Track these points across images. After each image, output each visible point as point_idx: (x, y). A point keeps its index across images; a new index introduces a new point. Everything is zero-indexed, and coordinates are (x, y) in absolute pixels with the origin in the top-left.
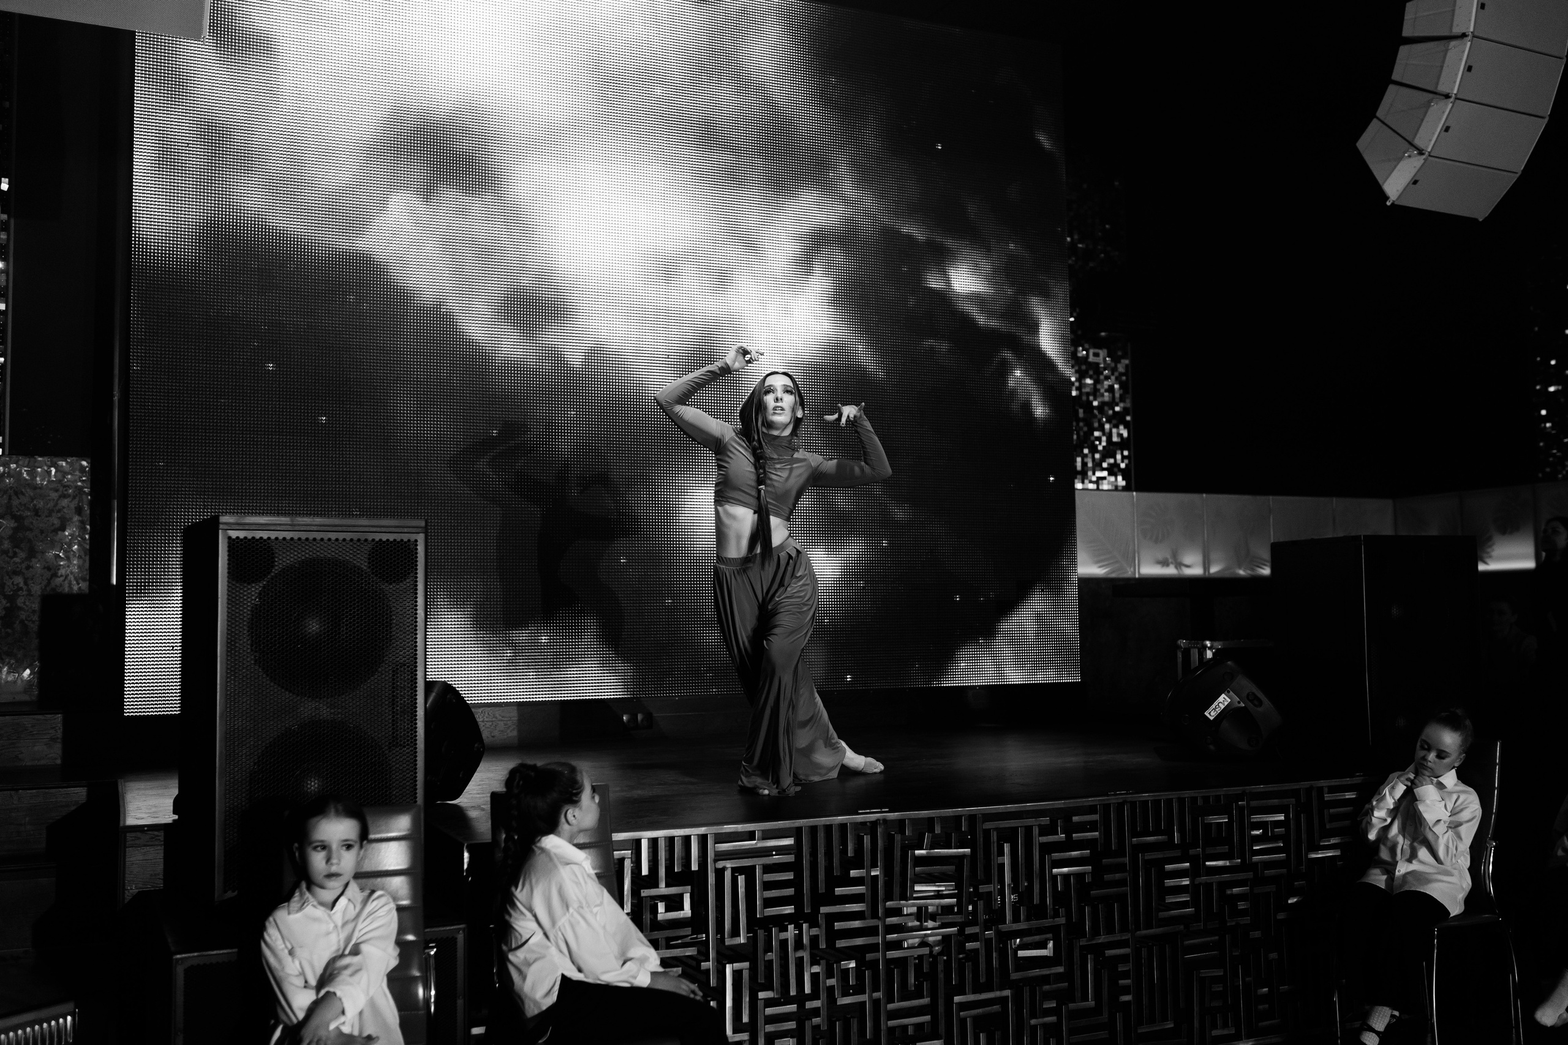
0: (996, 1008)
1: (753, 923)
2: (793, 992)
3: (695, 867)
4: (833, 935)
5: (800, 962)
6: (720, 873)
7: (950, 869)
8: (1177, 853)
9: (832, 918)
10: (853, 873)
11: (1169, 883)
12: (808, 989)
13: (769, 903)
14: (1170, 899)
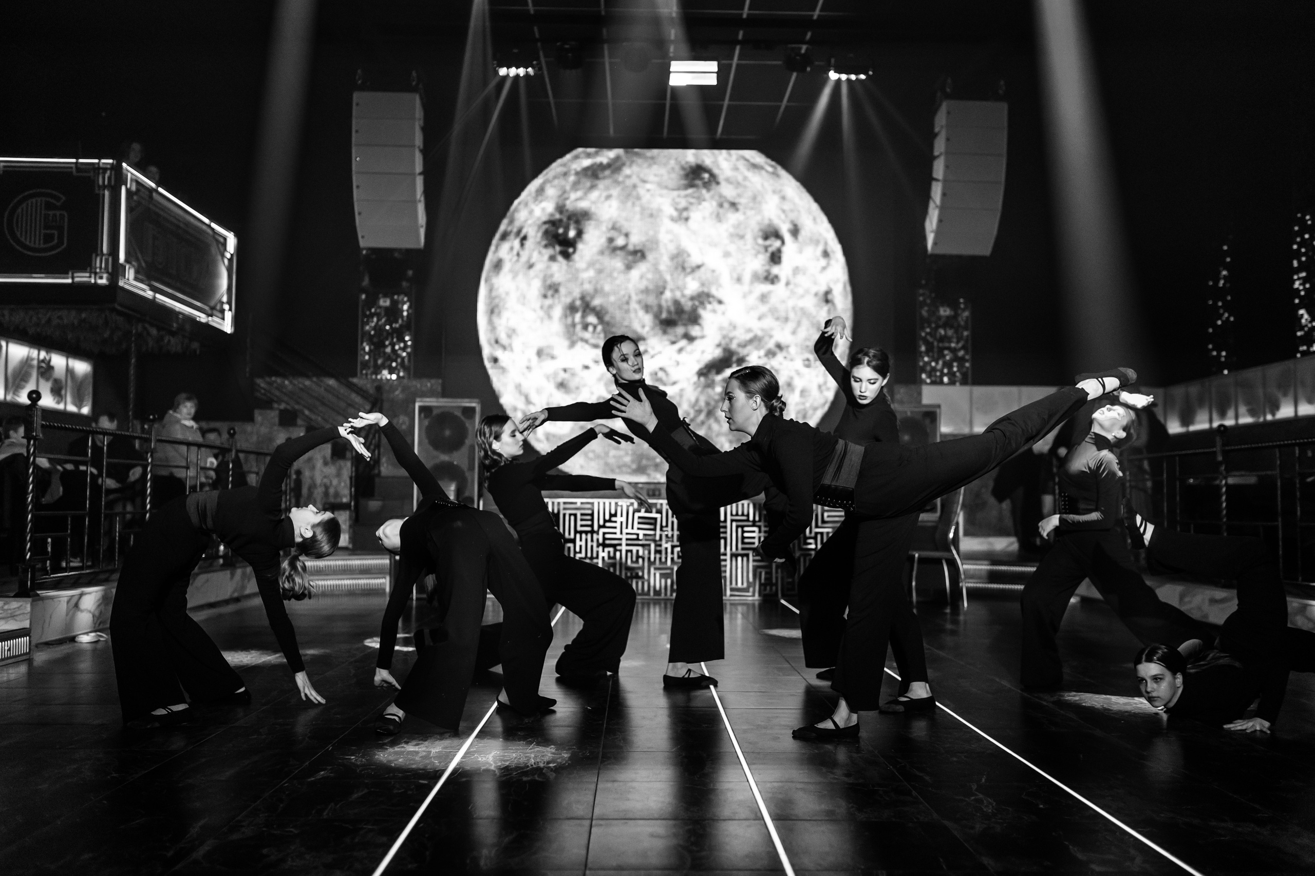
0: (668, 571)
1: (576, 532)
2: (589, 555)
3: (556, 511)
4: (604, 539)
5: (592, 547)
6: (564, 515)
7: (652, 521)
8: (750, 524)
9: (604, 534)
10: (613, 519)
11: (746, 535)
12: (595, 555)
13: (582, 526)
14: (746, 540)
